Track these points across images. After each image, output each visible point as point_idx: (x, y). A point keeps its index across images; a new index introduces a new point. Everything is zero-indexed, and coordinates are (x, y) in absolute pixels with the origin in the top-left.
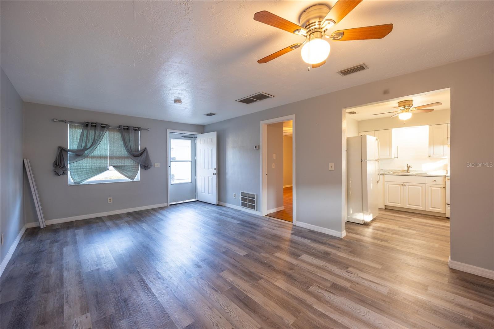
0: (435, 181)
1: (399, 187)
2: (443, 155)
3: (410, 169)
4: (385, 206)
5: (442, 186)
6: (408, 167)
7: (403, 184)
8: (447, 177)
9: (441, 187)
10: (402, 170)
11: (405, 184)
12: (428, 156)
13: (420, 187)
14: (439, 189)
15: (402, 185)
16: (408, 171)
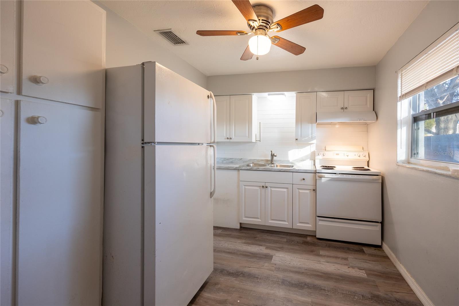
0: (304, 179)
1: (259, 190)
2: (312, 138)
3: (275, 158)
4: (241, 224)
5: (312, 188)
6: (273, 156)
7: (263, 184)
8: (318, 173)
9: (311, 190)
10: (266, 160)
11: (267, 185)
12: (295, 139)
13: (285, 190)
14: (308, 191)
15: (263, 187)
16: (272, 162)
